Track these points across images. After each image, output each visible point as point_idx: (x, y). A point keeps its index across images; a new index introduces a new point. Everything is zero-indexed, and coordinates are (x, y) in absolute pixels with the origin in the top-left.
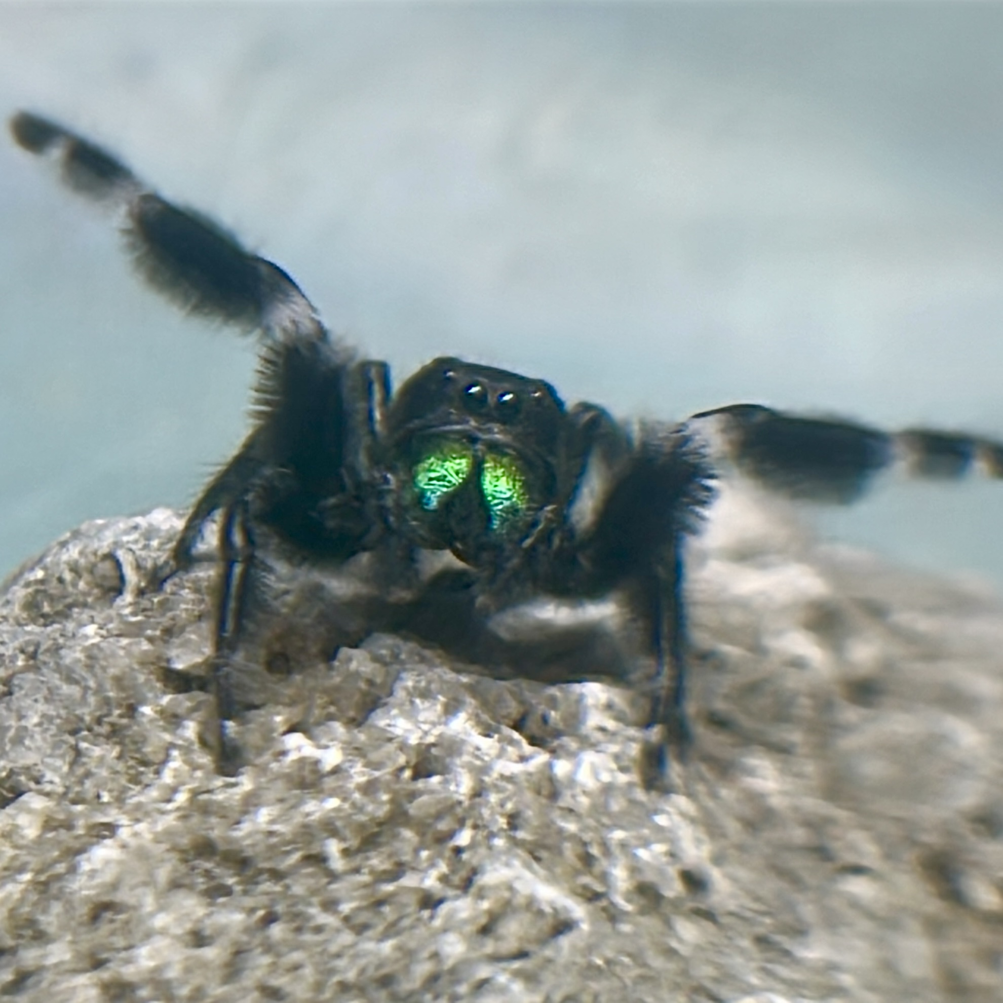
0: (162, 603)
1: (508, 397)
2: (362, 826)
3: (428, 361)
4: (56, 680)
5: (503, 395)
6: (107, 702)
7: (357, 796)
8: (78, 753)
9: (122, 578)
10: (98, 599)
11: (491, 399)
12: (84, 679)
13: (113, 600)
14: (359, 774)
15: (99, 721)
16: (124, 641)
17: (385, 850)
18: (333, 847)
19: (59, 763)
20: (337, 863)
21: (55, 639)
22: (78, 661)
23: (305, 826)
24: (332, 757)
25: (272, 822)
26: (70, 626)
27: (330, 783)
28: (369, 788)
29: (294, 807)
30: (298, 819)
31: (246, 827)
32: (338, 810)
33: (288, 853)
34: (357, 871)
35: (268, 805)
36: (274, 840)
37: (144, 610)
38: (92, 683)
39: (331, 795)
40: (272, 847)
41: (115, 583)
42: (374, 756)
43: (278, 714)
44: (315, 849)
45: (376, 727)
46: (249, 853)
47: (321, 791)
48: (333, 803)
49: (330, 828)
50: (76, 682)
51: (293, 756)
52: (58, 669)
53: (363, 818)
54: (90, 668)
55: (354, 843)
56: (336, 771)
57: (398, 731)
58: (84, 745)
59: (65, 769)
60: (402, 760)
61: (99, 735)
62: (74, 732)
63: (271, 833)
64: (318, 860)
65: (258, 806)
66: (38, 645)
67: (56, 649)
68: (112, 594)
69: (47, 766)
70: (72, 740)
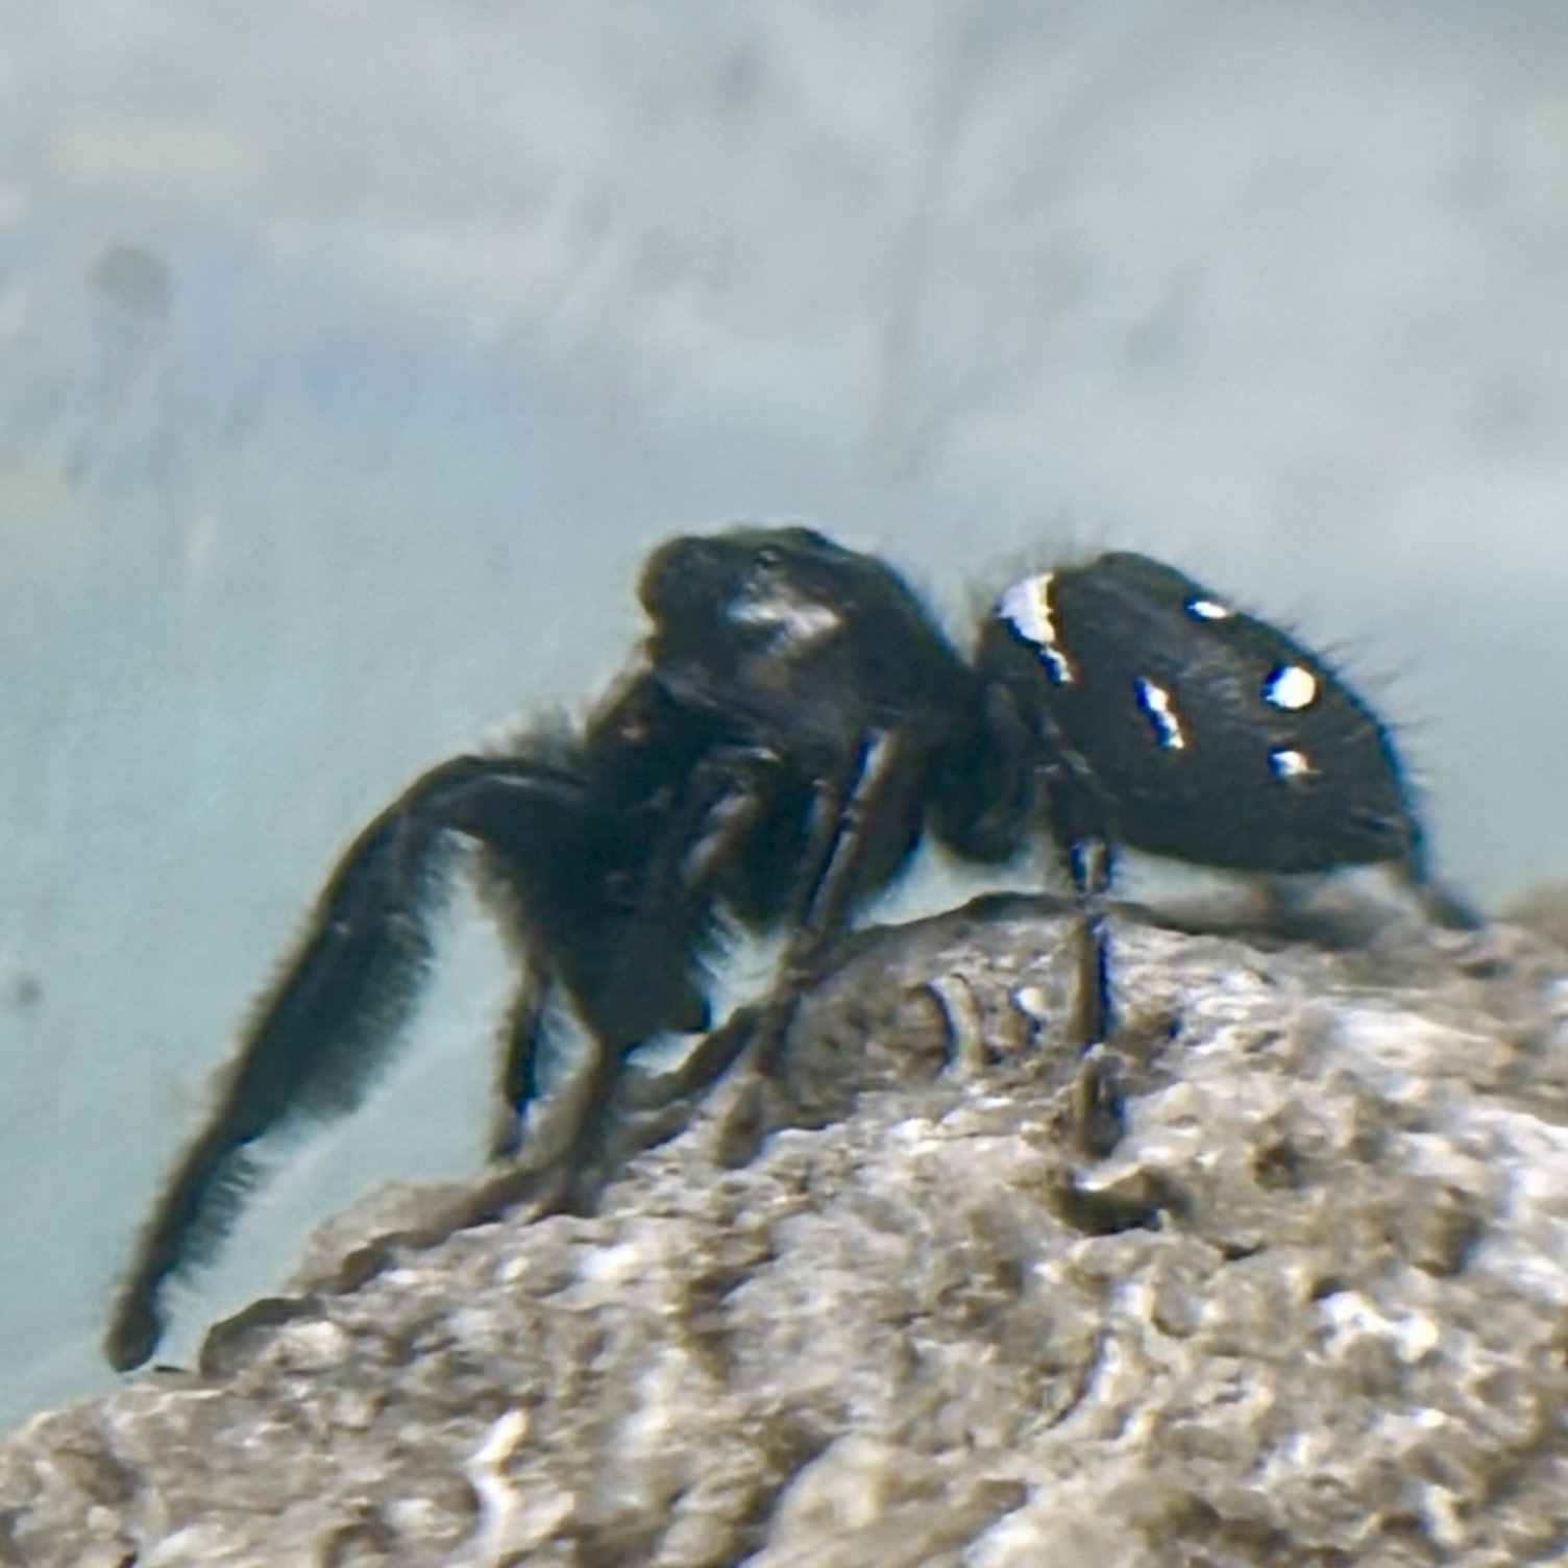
2: (1490, 1458)
4: (856, 1226)
6: (957, 1260)
7: (1476, 1404)
8: (913, 1361)
9: (948, 1030)
10: (909, 1073)
12: (912, 1222)
13: (939, 1070)
14: (1473, 1362)
15: (946, 1297)
16: (984, 1145)
17: (1532, 1499)
18: (1438, 1501)
19: (872, 1380)
20: (1448, 1530)
21: (842, 1153)
22: (897, 1187)
23: (1386, 1465)
24: (1418, 1335)
25: (1324, 1459)
26: (868, 1125)
27: (1421, 1382)
28: (1493, 1389)
29: (1363, 1429)
30: (1370, 1452)
31: (1273, 1471)
32: (1442, 1431)
33: (1352, 1518)
34: (1481, 1542)
35: (1309, 1428)
36: (1328, 1493)
37: (1010, 1086)
38: (926, 1226)
39: (1428, 1403)
42: (1493, 1328)
43: (1289, 1262)
44: (1403, 1507)
45: (1483, 1274)
46: (1281, 1521)
47: (1407, 1398)
48: (1431, 1418)
49: (1429, 1466)
50: (897, 1229)
51: (1345, 1338)
52: (860, 1208)
53: (1488, 1443)
55: (1473, 1491)
56: (1431, 1359)
57: (1529, 1279)
58: (923, 1345)
59: (889, 1391)
60: (1545, 1331)
61: (952, 1323)
62: (904, 1320)
63: (1321, 1482)
64: (1410, 1526)
65: (1291, 1430)
68: (934, 1063)
69: (859, 1389)
70: (896, 1338)
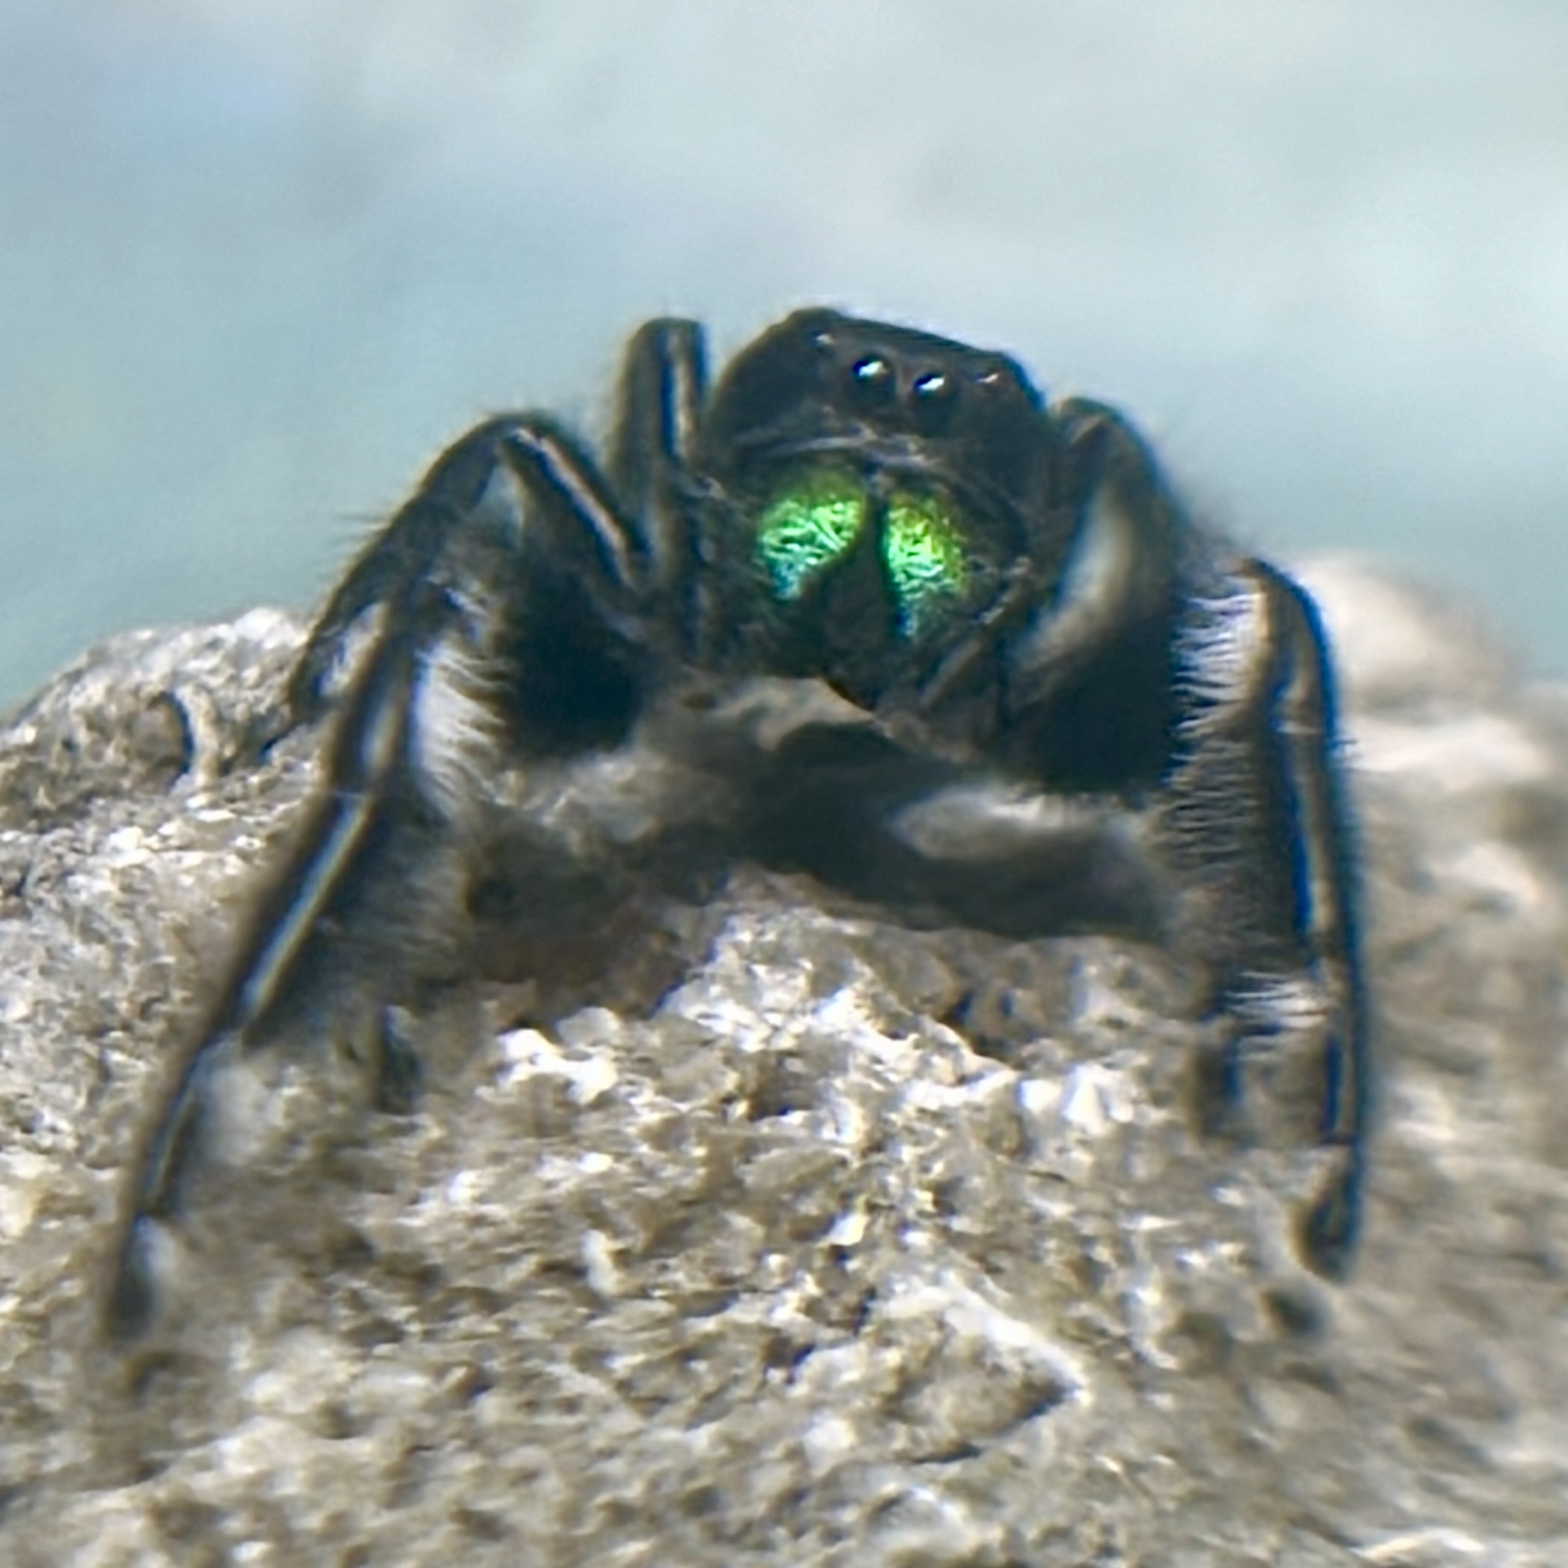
0: (266, 788)
1: (935, 384)
2: (652, 1206)
3: (780, 315)
4: (63, 935)
5: (927, 379)
6: (160, 972)
7: (644, 1149)
8: (105, 1073)
9: (187, 742)
10: (143, 780)
11: (903, 388)
12: (117, 932)
13: (172, 783)
14: (647, 1108)
15: (145, 1011)
16: (193, 858)
17: (700, 1253)
18: (598, 1247)
19: (67, 1092)
20: (607, 1279)
21: (60, 857)
22: (104, 896)
23: (546, 1207)
24: (594, 1076)
25: (481, 1199)
26: (90, 832)
27: (593, 1124)
28: (667, 1136)
29: (525, 1169)
30: (531, 1194)
31: (431, 1208)
32: (603, 1176)
33: (509, 1259)
34: (644, 1294)
35: (472, 1166)
36: (483, 1234)
37: (232, 800)
38: (131, 940)
39: (595, 1148)
40: (478, 1247)
41: (175, 750)
42: (676, 1075)
43: (491, 996)
44: (562, 1253)
45: (679, 1019)
46: (437, 1259)
47: (574, 1140)
48: (597, 1163)
49: (591, 1211)
50: (101, 939)
51: (521, 1073)
52: (67, 912)
53: (654, 1192)
54: (126, 909)
55: (638, 1241)
56: (604, 1101)
57: (722, 1027)
58: (116, 1057)
59: (81, 1102)
60: (730, 1081)
61: (146, 1039)
62: (98, 1032)
63: (479, 1221)
64: (570, 1271)
65: (454, 1167)
66: (26, 869)
67: (62, 876)
68: (171, 771)
69: (45, 1099)
70: (92, 1049)
